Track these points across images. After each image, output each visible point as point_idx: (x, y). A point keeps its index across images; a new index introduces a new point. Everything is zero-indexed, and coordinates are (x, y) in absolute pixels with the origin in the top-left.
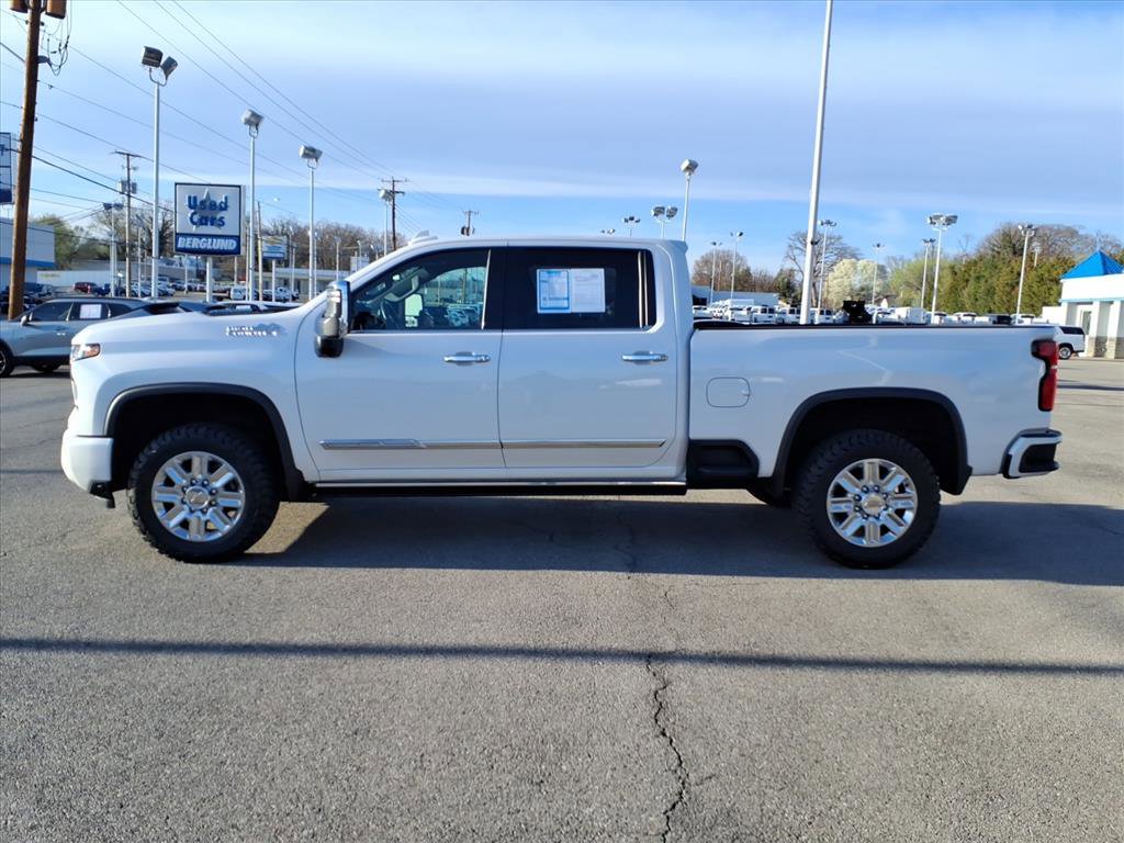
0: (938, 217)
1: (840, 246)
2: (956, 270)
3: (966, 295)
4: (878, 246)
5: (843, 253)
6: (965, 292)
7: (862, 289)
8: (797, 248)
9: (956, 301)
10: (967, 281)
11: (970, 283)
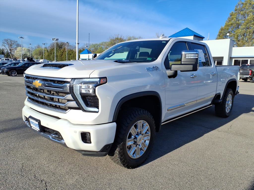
0: (54, 39)
1: (17, 44)
2: (48, 51)
3: (51, 57)
4: (30, 44)
5: (18, 45)
6: (51, 56)
7: (25, 55)
8: (5, 43)
9: (49, 58)
10: (51, 54)
11: (52, 54)
